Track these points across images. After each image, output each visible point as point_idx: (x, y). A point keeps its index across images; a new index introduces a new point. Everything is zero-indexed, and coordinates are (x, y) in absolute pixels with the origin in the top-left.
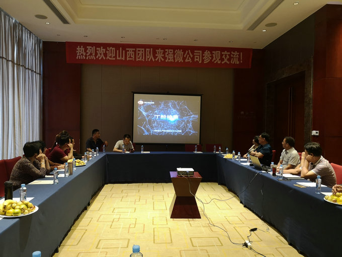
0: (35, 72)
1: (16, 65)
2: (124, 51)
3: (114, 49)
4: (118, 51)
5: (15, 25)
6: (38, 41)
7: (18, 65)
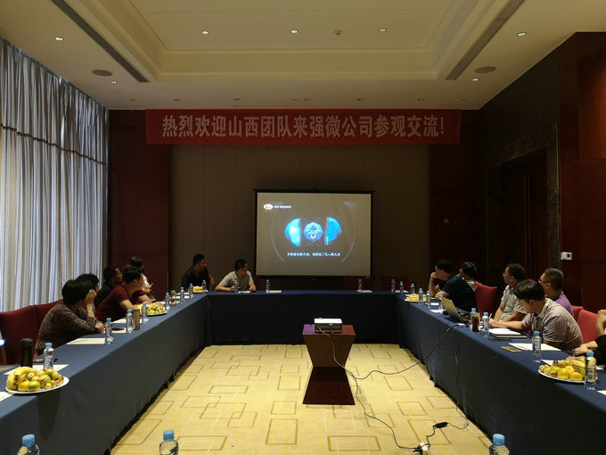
0: (96, 161)
1: (63, 152)
2: (240, 122)
3: (224, 118)
4: (230, 122)
5: (62, 88)
6: (101, 110)
7: (67, 151)
